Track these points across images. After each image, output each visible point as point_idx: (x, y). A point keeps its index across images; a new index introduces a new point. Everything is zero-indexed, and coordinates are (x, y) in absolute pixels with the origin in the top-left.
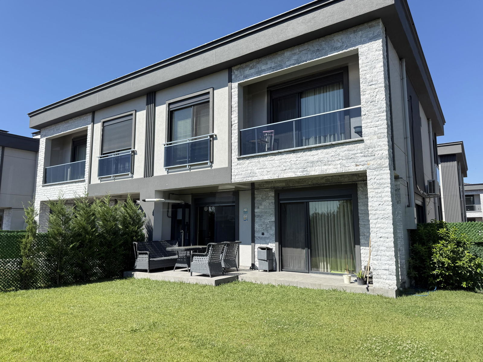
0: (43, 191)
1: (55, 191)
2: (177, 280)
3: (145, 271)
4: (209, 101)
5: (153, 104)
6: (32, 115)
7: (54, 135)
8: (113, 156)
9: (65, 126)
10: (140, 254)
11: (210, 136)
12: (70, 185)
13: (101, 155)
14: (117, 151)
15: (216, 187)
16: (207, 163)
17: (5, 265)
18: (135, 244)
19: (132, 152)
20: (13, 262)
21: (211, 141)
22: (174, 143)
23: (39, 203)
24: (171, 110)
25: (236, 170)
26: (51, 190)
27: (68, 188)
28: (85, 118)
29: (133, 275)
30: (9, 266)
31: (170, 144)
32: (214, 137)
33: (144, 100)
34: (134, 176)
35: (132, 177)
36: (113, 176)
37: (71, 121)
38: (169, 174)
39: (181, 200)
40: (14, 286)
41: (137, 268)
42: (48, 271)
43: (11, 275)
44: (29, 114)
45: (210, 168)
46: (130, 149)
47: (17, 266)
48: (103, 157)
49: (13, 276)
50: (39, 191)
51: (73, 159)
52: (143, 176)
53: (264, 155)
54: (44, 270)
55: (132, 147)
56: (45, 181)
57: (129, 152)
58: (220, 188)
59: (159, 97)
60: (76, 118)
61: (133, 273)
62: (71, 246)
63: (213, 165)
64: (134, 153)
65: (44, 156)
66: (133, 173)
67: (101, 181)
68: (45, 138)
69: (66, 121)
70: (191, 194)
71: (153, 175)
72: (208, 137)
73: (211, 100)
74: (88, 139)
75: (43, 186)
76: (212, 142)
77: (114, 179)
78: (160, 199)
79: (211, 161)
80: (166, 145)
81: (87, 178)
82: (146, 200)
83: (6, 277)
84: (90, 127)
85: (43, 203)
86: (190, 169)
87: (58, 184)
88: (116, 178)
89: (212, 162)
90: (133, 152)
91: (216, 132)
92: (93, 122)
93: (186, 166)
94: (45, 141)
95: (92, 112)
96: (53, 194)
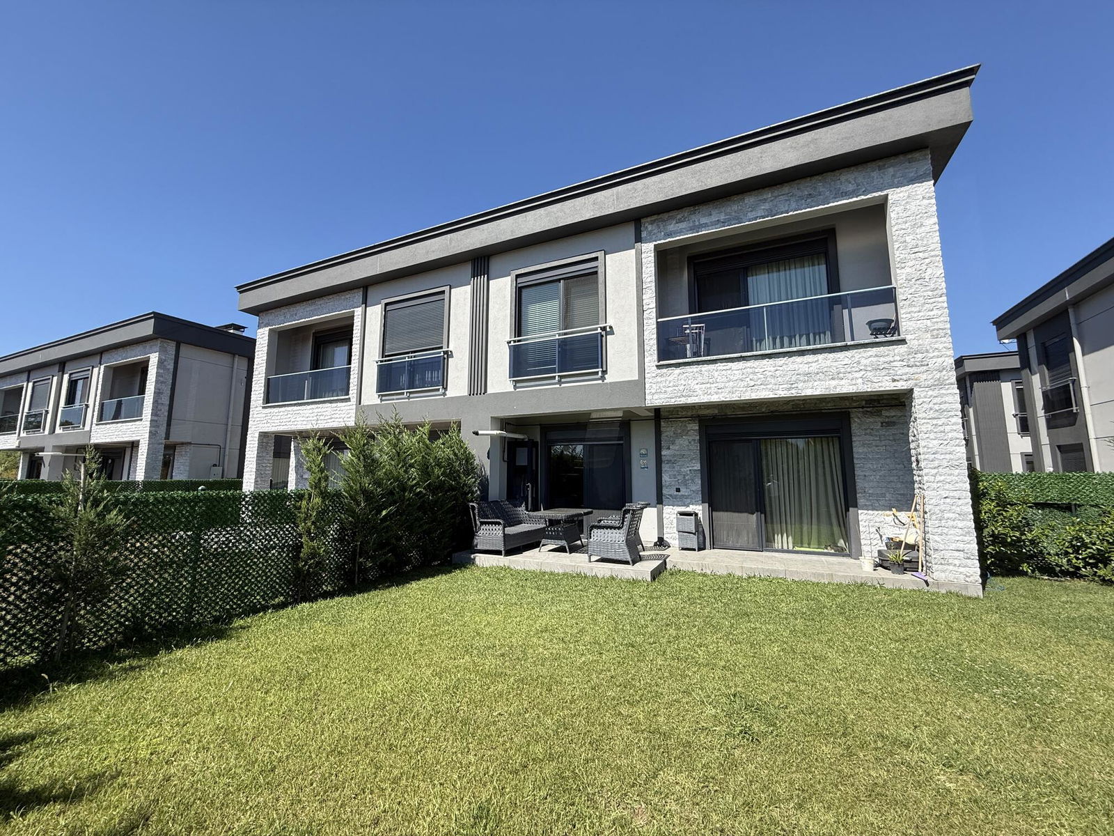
0: (264, 415)
1: (289, 416)
2: (568, 571)
3: (498, 553)
4: (596, 273)
5: (486, 276)
6: (243, 289)
7: (285, 324)
8: (407, 359)
9: (308, 309)
10: (482, 523)
11: (601, 328)
12: (320, 405)
13: (383, 357)
14: (412, 352)
15: (588, 413)
16: (597, 373)
17: (267, 554)
18: (473, 507)
19: (444, 354)
20: (280, 547)
21: (602, 336)
22: (525, 340)
23: (257, 435)
24: (520, 285)
25: (654, 386)
26: (281, 413)
27: (316, 411)
28: (347, 296)
29: (474, 559)
30: (273, 554)
31: (519, 341)
32: (608, 329)
33: (468, 269)
34: (447, 392)
35: (444, 394)
36: (407, 392)
37: (319, 302)
38: (517, 390)
39: (523, 434)
40: (282, 595)
41: (479, 547)
42: (338, 559)
43: (278, 573)
44: (238, 288)
45: (600, 382)
46: (441, 348)
47: (288, 555)
48: (385, 361)
49: (280, 574)
50: (255, 416)
51: (315, 365)
52: (466, 393)
53: (709, 361)
54: (333, 558)
55: (445, 345)
56: (268, 399)
57: (440, 353)
58: (594, 416)
59: (495, 264)
60: (331, 297)
61: (472, 556)
62: (384, 513)
63: (606, 376)
64: (448, 354)
65: (265, 358)
66: (446, 389)
67: (381, 400)
68: (267, 329)
69: (310, 302)
70: (540, 425)
71: (486, 391)
72: (597, 330)
73: (601, 271)
74: (354, 332)
75: (263, 407)
76: (604, 338)
77: (409, 398)
78: (499, 432)
79: (604, 369)
80: (512, 342)
81: (355, 395)
82: (480, 432)
83: (267, 578)
84: (358, 312)
85: (263, 435)
86: (560, 382)
87: (295, 405)
88: (411, 396)
89: (605, 372)
90: (446, 353)
91: (610, 322)
92: (365, 302)
93: (554, 377)
94: (267, 333)
95: (363, 287)
96: (285, 420)
